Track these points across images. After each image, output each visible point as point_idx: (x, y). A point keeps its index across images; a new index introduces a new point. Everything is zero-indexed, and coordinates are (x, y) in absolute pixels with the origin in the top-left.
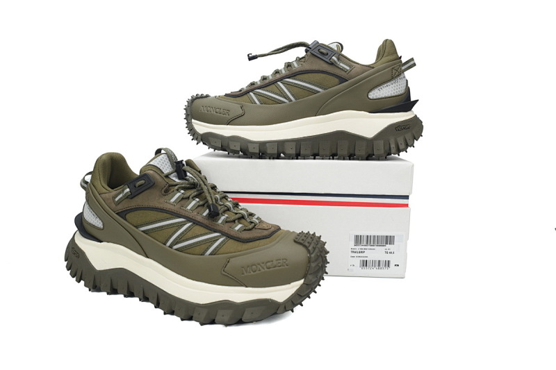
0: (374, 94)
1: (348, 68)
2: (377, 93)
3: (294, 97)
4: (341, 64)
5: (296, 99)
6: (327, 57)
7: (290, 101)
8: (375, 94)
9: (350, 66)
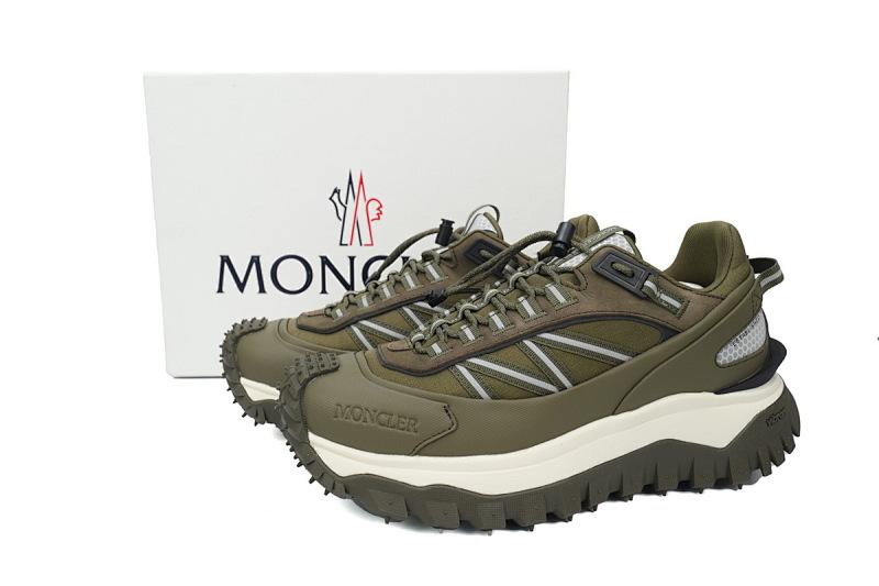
0: (725, 354)
1: (677, 304)
2: (731, 351)
3: (569, 378)
4: (663, 297)
5: (574, 385)
6: (633, 281)
7: (562, 388)
8: (729, 355)
9: (680, 300)
